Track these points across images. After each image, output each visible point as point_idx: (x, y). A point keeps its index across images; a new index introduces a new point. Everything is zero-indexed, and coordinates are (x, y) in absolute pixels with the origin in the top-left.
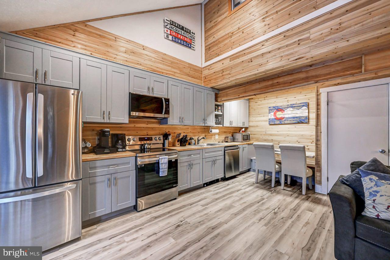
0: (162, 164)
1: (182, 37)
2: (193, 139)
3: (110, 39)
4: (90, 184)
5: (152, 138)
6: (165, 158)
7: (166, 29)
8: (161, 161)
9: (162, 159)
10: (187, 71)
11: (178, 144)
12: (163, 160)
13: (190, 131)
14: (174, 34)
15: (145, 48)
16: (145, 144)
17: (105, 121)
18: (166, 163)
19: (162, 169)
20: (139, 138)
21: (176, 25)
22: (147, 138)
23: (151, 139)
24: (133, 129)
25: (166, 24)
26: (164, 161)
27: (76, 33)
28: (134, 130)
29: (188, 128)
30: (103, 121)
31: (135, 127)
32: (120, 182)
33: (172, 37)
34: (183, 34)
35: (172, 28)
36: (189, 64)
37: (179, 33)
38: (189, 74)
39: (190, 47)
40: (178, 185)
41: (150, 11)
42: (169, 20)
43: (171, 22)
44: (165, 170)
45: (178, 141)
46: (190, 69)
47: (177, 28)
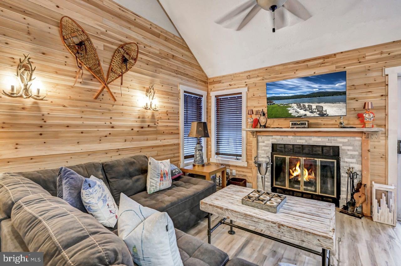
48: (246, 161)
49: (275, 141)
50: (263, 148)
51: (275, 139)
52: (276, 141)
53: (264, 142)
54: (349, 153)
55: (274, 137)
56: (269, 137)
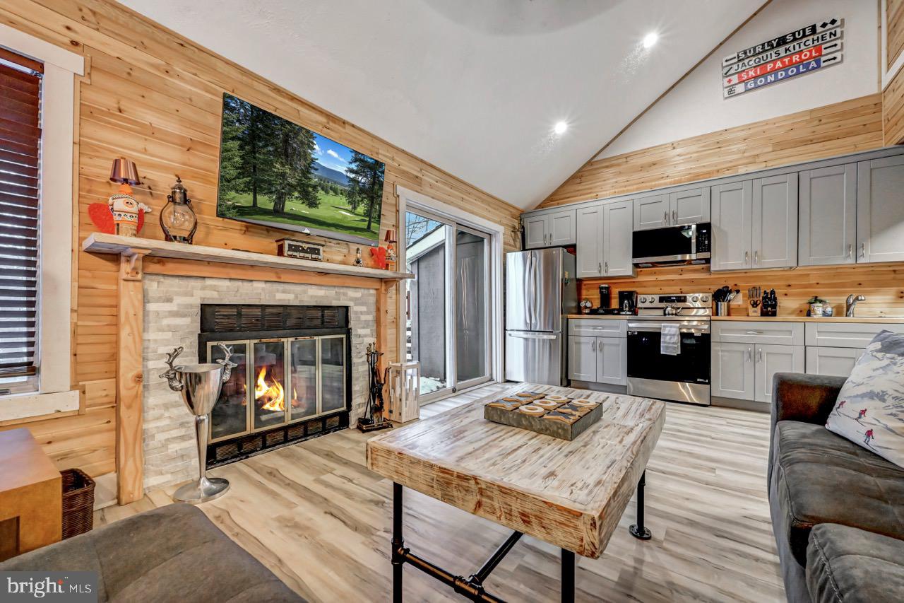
0: (666, 335)
1: (779, 64)
2: (821, 301)
3: (619, 165)
4: (576, 343)
5: (685, 297)
6: (671, 327)
7: (727, 79)
8: (664, 330)
9: (664, 327)
11: (755, 312)
12: (667, 329)
13: (815, 282)
14: (751, 73)
15: (674, 145)
16: (667, 307)
17: (602, 275)
18: (674, 335)
19: (665, 342)
20: (660, 298)
21: (759, 50)
22: (676, 297)
23: (683, 298)
24: (655, 283)
25: (725, 71)
26: (669, 331)
27: (583, 179)
28: (656, 286)
29: (808, 274)
30: (598, 275)
31: (657, 280)
32: (606, 348)
33: (746, 85)
34: (783, 55)
35: (743, 66)
36: (812, 111)
37: (769, 59)
38: (811, 138)
39: (814, 69)
40: (709, 383)
41: (687, 74)
42: (736, 55)
43: (740, 55)
44: (670, 345)
45: (755, 305)
46: (816, 123)
47: (759, 57)
48: (73, 388)
49: (213, 297)
50: (166, 322)
51: (214, 288)
52: (215, 294)
53: (169, 300)
54: (363, 318)
55: (209, 282)
56: (193, 283)
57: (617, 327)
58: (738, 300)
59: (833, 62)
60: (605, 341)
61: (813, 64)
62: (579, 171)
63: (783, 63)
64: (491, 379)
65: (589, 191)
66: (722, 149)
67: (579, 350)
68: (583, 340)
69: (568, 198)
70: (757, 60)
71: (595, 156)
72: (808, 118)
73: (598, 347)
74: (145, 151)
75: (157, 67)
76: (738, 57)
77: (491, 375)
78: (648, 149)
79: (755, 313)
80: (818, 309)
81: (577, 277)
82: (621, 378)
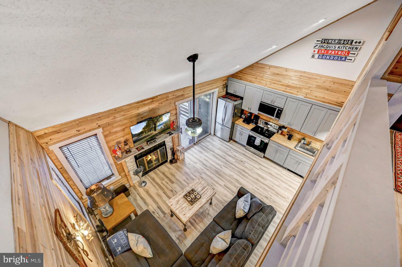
0: (258, 140)
1: (333, 53)
2: (304, 139)
6: (259, 138)
10: (327, 85)
14: (323, 52)
15: (287, 70)
16: (265, 127)
21: (330, 41)
25: (315, 45)
30: (248, 111)
32: (243, 135)
33: (319, 55)
34: (336, 49)
35: (322, 46)
36: (334, 78)
37: (331, 49)
38: (328, 88)
39: (343, 60)
40: (264, 154)
41: (302, 38)
42: (321, 40)
43: (323, 41)
44: (257, 142)
45: (287, 135)
46: (332, 83)
47: (329, 45)
48: (119, 175)
57: (247, 131)
58: (285, 130)
59: (350, 61)
60: (243, 133)
61: (344, 59)
62: (252, 65)
63: (335, 52)
64: (210, 134)
65: (254, 75)
66: (301, 79)
67: (236, 134)
68: (237, 130)
69: (247, 74)
70: (327, 46)
71: (259, 61)
72: (331, 80)
73: (241, 134)
74: (117, 136)
75: (113, 119)
76: (322, 41)
77: (211, 132)
78: (278, 67)
79: (287, 136)
80: (303, 141)
81: (242, 108)
82: (245, 144)
